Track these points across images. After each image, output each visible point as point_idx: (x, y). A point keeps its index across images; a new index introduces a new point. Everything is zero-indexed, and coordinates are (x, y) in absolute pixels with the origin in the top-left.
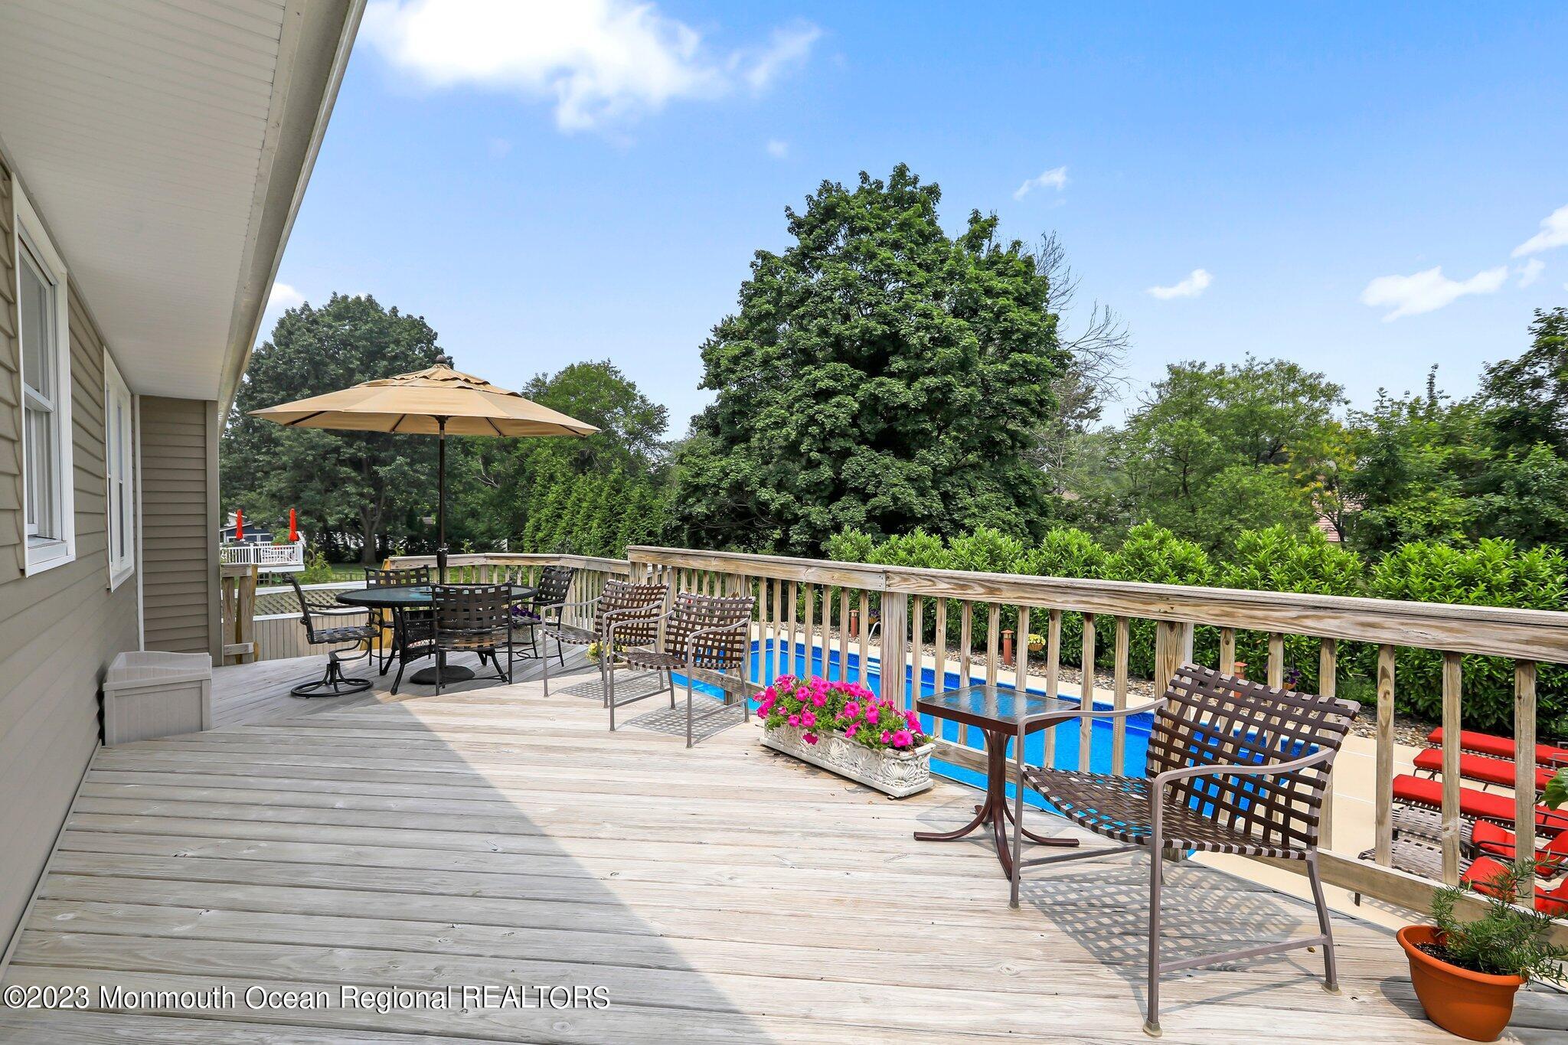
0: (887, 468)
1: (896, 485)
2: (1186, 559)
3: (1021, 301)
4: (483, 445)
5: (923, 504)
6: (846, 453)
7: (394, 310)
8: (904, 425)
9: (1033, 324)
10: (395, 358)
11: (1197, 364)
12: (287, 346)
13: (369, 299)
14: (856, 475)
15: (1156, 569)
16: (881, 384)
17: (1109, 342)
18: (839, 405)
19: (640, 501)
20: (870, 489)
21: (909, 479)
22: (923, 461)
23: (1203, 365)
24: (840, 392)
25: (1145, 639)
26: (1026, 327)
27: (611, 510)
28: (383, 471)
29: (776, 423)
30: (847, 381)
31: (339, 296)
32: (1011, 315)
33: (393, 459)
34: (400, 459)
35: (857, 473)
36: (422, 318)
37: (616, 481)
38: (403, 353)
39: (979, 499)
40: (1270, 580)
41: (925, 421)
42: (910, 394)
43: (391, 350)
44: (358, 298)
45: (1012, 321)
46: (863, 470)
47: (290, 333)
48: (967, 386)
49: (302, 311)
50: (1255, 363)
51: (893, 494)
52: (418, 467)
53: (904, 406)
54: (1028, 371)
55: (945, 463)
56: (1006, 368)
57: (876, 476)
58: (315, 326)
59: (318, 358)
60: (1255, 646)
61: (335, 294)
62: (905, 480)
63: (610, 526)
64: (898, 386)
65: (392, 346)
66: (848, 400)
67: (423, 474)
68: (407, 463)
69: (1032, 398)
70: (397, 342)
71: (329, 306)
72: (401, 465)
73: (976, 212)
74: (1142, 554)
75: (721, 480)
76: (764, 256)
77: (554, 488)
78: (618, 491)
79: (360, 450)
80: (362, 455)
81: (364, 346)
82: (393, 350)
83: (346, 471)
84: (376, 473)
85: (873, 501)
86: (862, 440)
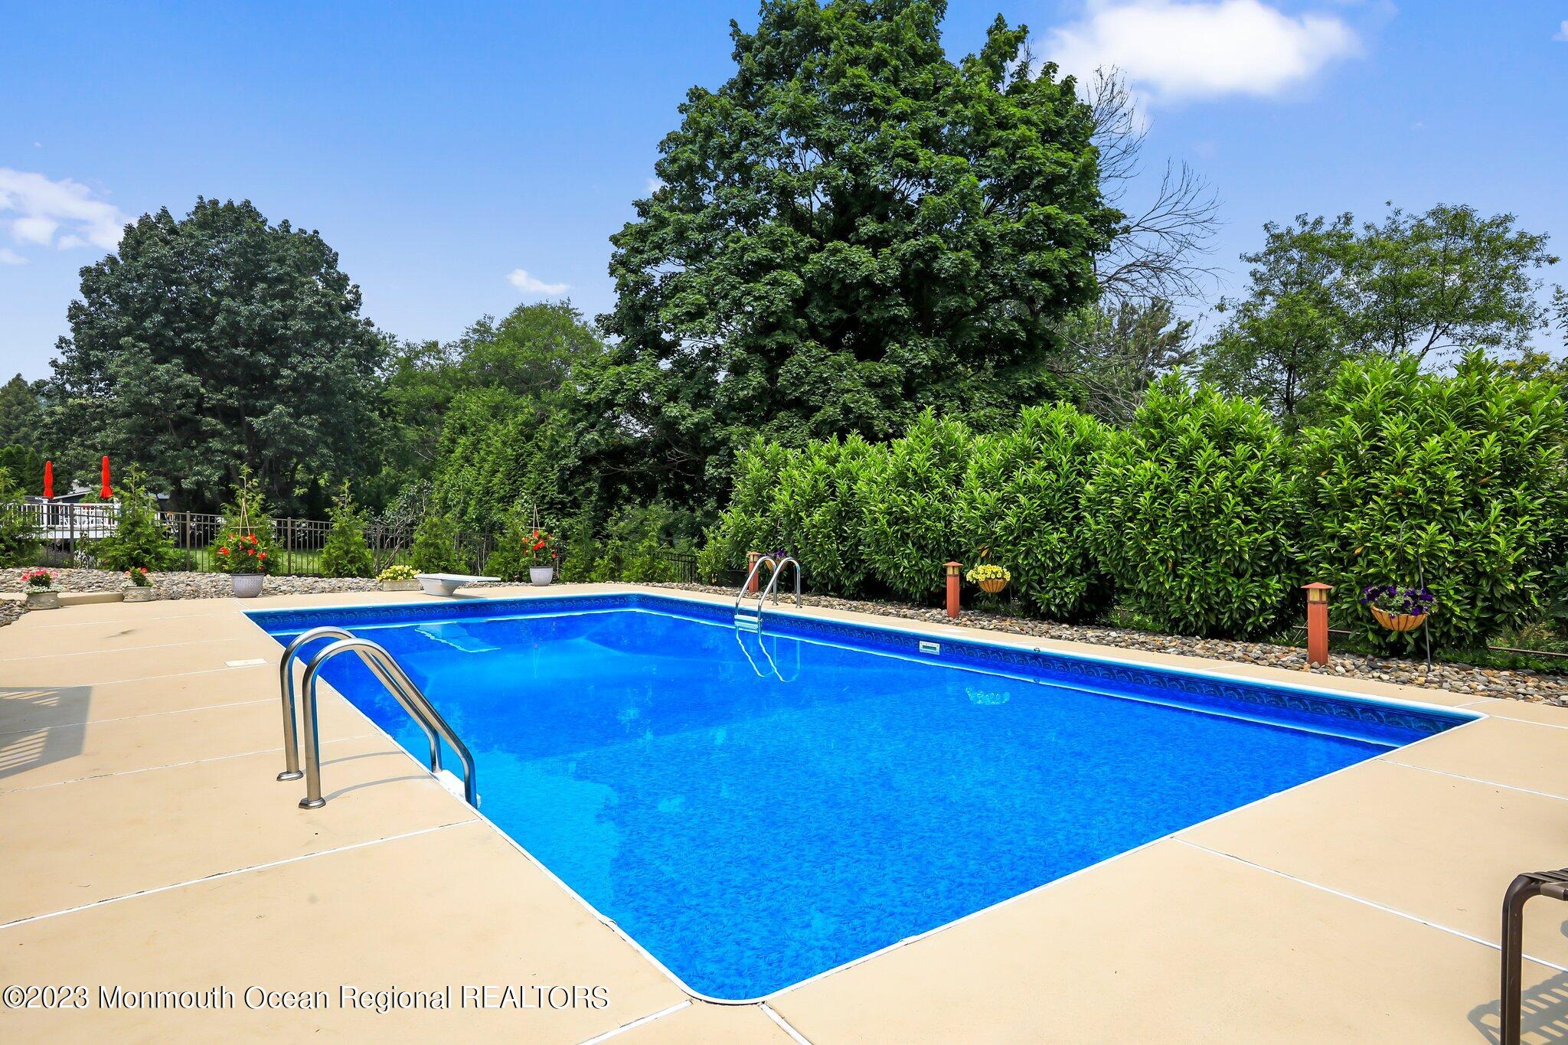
0: (841, 369)
1: (849, 391)
2: (1235, 421)
3: (1049, 135)
4: (408, 403)
5: (889, 419)
6: (784, 352)
7: (286, 225)
8: (869, 312)
9: (1063, 165)
10: (279, 280)
11: (1311, 220)
12: (135, 259)
13: (247, 204)
14: (798, 381)
15: (1182, 439)
16: (835, 251)
17: (1190, 218)
18: (775, 283)
19: (552, 448)
20: (815, 400)
21: (870, 385)
22: (896, 360)
23: (1319, 222)
24: (779, 266)
25: (1163, 561)
26: (1049, 168)
27: (516, 461)
28: (257, 423)
29: (688, 313)
30: (790, 251)
31: (206, 200)
32: (1029, 151)
33: (271, 408)
34: (279, 408)
35: (798, 377)
36: (316, 232)
37: (526, 424)
38: (287, 274)
39: (973, 415)
40: (1381, 439)
41: (898, 304)
42: (875, 264)
43: (273, 269)
44: (230, 203)
45: (1030, 158)
46: (808, 373)
47: (139, 243)
48: (956, 249)
49: (159, 218)
50: (1401, 218)
51: (844, 404)
52: (304, 419)
53: (867, 281)
54: (1051, 232)
55: (926, 361)
56: (1019, 226)
57: (824, 381)
58: (172, 237)
59: (174, 276)
60: (1353, 561)
61: (201, 198)
62: (864, 385)
63: (515, 482)
64: (859, 254)
65: (274, 265)
66: (790, 276)
67: (310, 427)
68: (289, 414)
69: (1056, 266)
70: (281, 261)
71: (194, 213)
72: (281, 415)
73: (1000, 19)
74: (1160, 418)
75: (616, 392)
76: (696, 95)
77: (462, 440)
78: (529, 438)
79: (231, 396)
80: (234, 402)
81: (236, 264)
82: (274, 271)
83: (210, 422)
84: (250, 426)
85: (819, 416)
86: (813, 332)
